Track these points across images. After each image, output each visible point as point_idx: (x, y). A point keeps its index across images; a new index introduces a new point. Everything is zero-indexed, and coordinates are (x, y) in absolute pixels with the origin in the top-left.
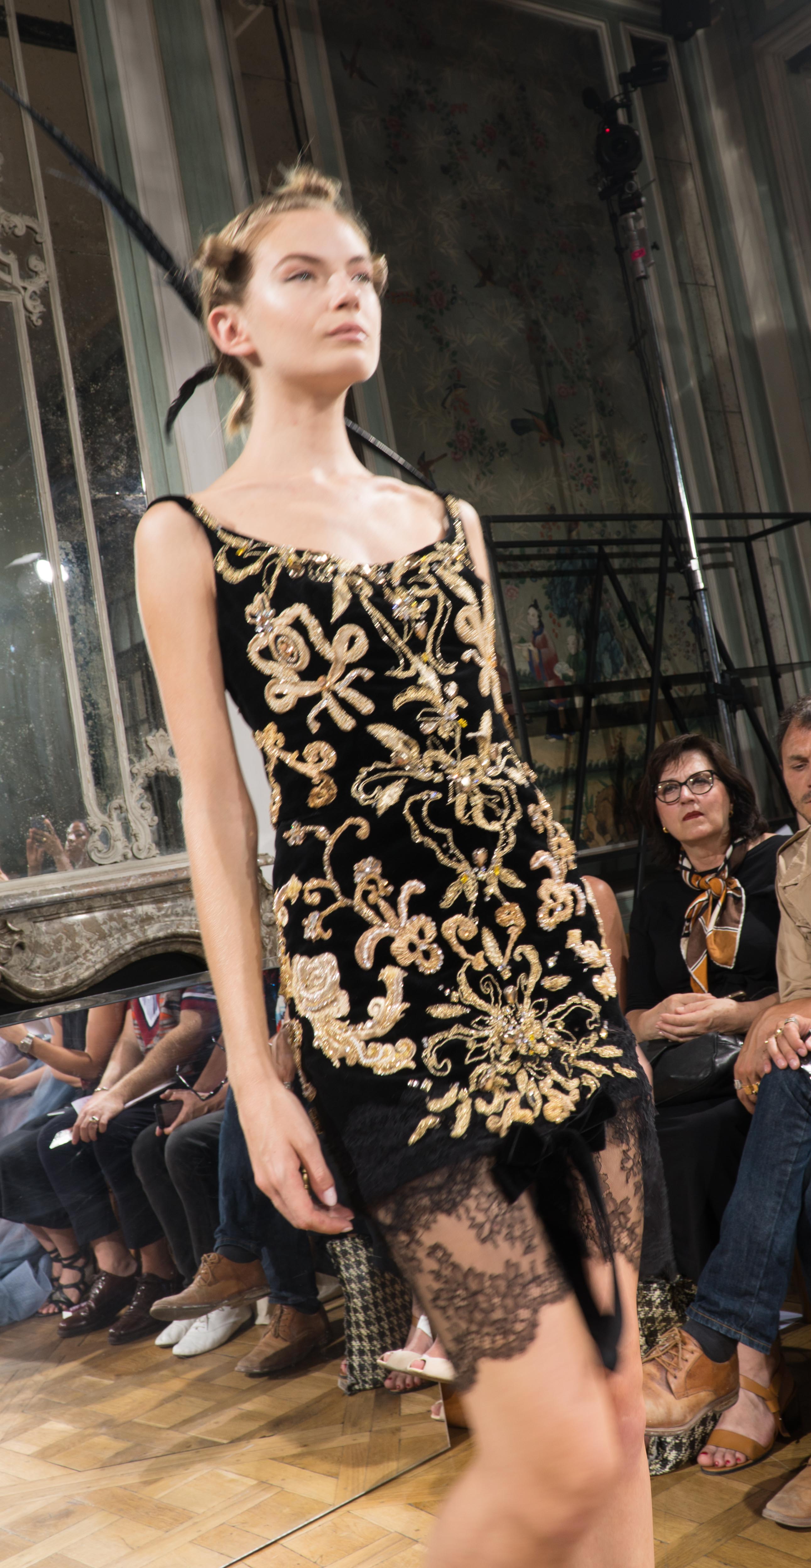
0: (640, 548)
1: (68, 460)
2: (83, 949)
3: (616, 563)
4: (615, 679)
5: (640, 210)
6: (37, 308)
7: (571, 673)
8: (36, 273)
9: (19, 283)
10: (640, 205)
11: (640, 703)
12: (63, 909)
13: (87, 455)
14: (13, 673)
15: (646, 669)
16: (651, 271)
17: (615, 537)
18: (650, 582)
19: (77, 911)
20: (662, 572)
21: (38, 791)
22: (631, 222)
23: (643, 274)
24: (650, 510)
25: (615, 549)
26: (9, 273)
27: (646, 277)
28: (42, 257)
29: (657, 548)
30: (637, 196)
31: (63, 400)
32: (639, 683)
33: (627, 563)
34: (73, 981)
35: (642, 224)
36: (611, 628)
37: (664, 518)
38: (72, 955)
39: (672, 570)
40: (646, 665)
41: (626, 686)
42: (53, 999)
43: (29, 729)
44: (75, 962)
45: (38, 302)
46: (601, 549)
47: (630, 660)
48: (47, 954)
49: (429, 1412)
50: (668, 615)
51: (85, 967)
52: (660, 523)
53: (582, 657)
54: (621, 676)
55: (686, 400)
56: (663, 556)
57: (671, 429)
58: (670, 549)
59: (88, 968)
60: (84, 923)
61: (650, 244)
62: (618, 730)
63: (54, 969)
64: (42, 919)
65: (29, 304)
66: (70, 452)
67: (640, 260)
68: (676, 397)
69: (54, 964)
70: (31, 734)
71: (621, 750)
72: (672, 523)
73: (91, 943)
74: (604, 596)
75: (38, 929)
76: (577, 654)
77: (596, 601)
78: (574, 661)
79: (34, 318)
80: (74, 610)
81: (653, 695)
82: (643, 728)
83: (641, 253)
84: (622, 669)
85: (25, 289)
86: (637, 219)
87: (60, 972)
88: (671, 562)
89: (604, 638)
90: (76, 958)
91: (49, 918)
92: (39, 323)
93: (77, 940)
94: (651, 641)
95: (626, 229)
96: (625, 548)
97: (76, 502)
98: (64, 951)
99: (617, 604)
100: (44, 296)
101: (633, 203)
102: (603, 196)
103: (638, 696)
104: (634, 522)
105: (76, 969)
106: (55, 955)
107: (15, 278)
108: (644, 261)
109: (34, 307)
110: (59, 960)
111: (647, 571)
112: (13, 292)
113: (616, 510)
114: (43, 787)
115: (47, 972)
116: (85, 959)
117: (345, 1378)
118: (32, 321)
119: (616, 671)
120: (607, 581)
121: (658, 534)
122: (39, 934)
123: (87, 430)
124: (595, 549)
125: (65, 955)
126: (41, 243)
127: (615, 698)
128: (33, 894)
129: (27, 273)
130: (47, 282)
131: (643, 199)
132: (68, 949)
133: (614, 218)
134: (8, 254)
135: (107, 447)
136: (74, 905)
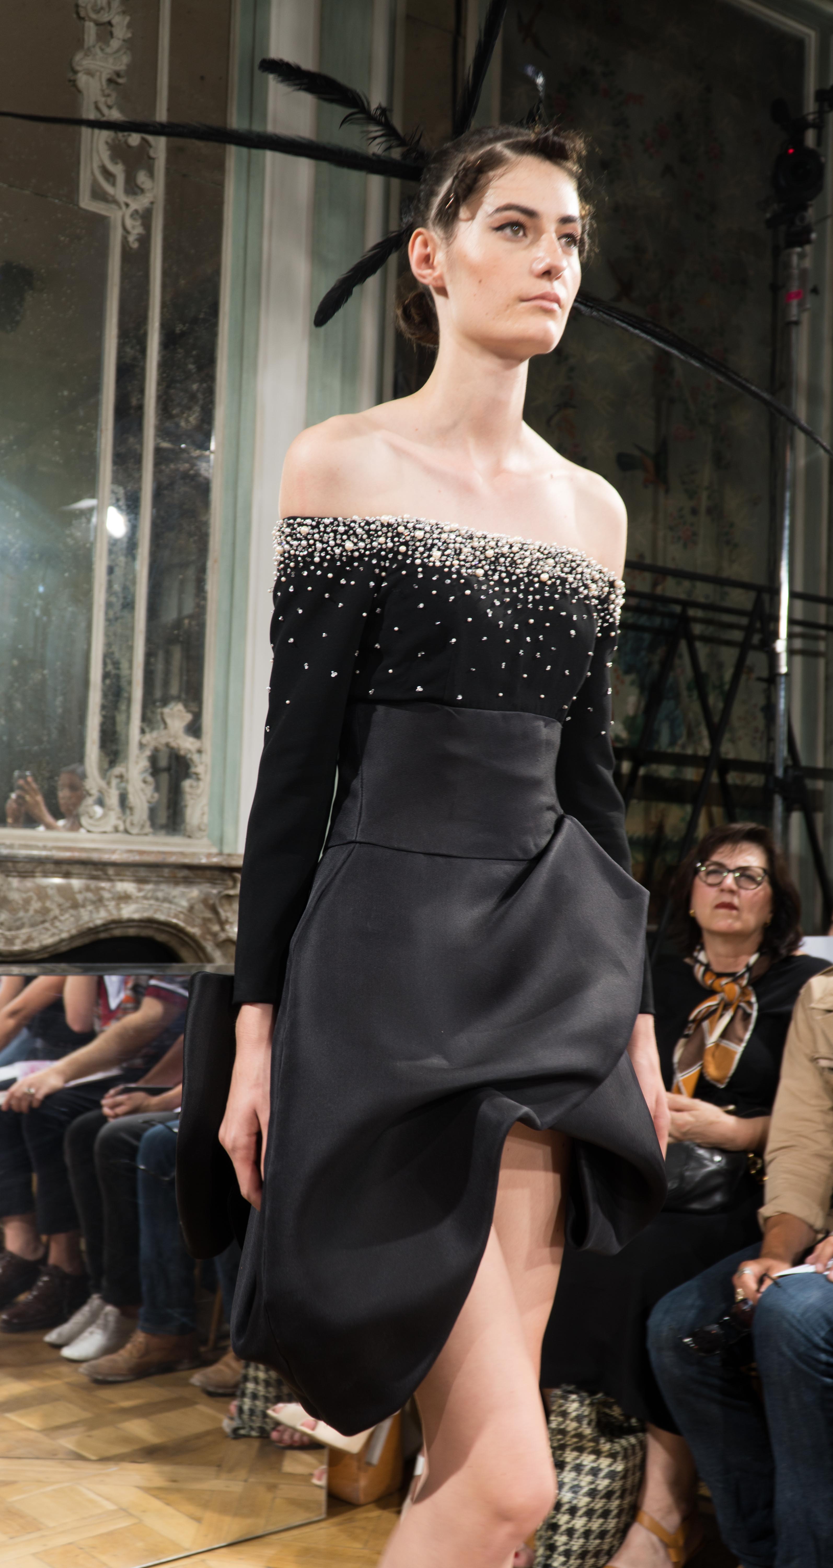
0: (727, 618)
1: (138, 400)
2: (52, 914)
3: (697, 629)
4: (670, 750)
5: (808, 248)
6: (136, 229)
7: (624, 735)
8: (142, 191)
9: (122, 197)
10: (808, 241)
11: (692, 783)
12: (39, 869)
13: (159, 398)
14: (38, 612)
15: (705, 747)
16: (805, 317)
17: (702, 600)
18: (729, 655)
19: (54, 874)
20: (744, 647)
21: (40, 741)
22: (795, 259)
23: (794, 319)
24: (746, 578)
25: (700, 613)
26: (114, 184)
27: (797, 323)
28: (151, 174)
29: (744, 621)
30: (808, 230)
31: (145, 335)
32: (693, 760)
33: (710, 630)
34: (35, 945)
35: (807, 263)
36: (677, 696)
37: (759, 590)
38: (39, 918)
39: (755, 648)
40: (706, 744)
41: (680, 760)
42: (10, 959)
43: (43, 675)
44: (41, 926)
45: (138, 223)
46: (684, 611)
47: (690, 734)
48: (13, 911)
49: (311, 1475)
50: (740, 695)
51: (50, 933)
52: (752, 595)
53: (640, 721)
54: (677, 749)
55: (812, 469)
56: (749, 630)
57: (788, 495)
58: (758, 625)
59: (53, 935)
60: (59, 889)
61: (810, 286)
62: (662, 805)
63: (18, 928)
64: (15, 874)
65: (129, 223)
66: (142, 391)
67: (794, 302)
68: (802, 462)
69: (18, 923)
70: (44, 681)
71: (660, 828)
72: (766, 597)
73: (62, 910)
74: (677, 661)
75: (9, 884)
76: (634, 718)
77: (667, 664)
78: (630, 723)
79: (131, 239)
80: (113, 560)
81: (706, 776)
82: (689, 808)
83: (798, 295)
84: (680, 742)
85: (127, 205)
86: (802, 256)
87: (24, 932)
88: (756, 639)
89: (667, 706)
90: (43, 922)
91: (24, 875)
92: (135, 245)
93: (48, 904)
94: (716, 719)
95: (787, 265)
96: (710, 615)
97: (137, 446)
98: (31, 912)
99: (689, 672)
100: (146, 217)
101: (801, 238)
102: (771, 224)
103: (691, 774)
104: (727, 589)
105: (40, 934)
106: (21, 914)
107: (118, 191)
108: (801, 305)
109: (134, 227)
110: (25, 920)
111: (729, 643)
112: (113, 206)
113: (710, 571)
114: (45, 738)
115: (10, 929)
116: (52, 924)
117: (232, 1419)
118: (127, 242)
119: (673, 743)
120: (683, 646)
121: (748, 605)
122: (10, 889)
123: (163, 372)
124: (678, 609)
125: (32, 916)
126: (153, 159)
127: (666, 771)
128: (11, 846)
129: (133, 188)
130: (152, 203)
131: (814, 236)
132: (36, 911)
133: (776, 252)
134: (116, 163)
135: (181, 394)
136: (50, 867)
